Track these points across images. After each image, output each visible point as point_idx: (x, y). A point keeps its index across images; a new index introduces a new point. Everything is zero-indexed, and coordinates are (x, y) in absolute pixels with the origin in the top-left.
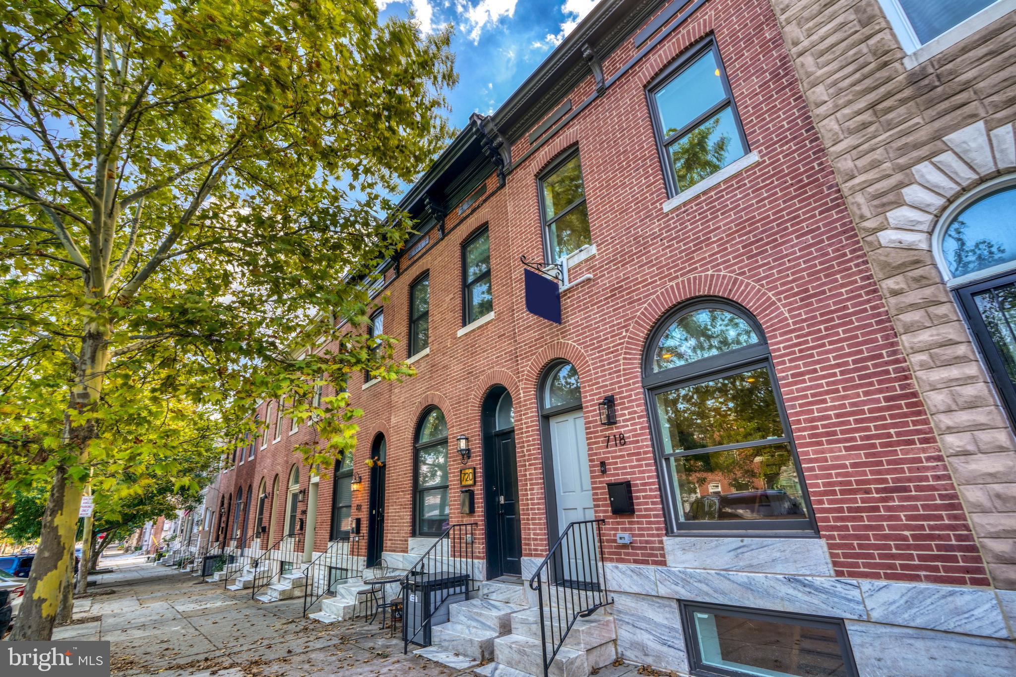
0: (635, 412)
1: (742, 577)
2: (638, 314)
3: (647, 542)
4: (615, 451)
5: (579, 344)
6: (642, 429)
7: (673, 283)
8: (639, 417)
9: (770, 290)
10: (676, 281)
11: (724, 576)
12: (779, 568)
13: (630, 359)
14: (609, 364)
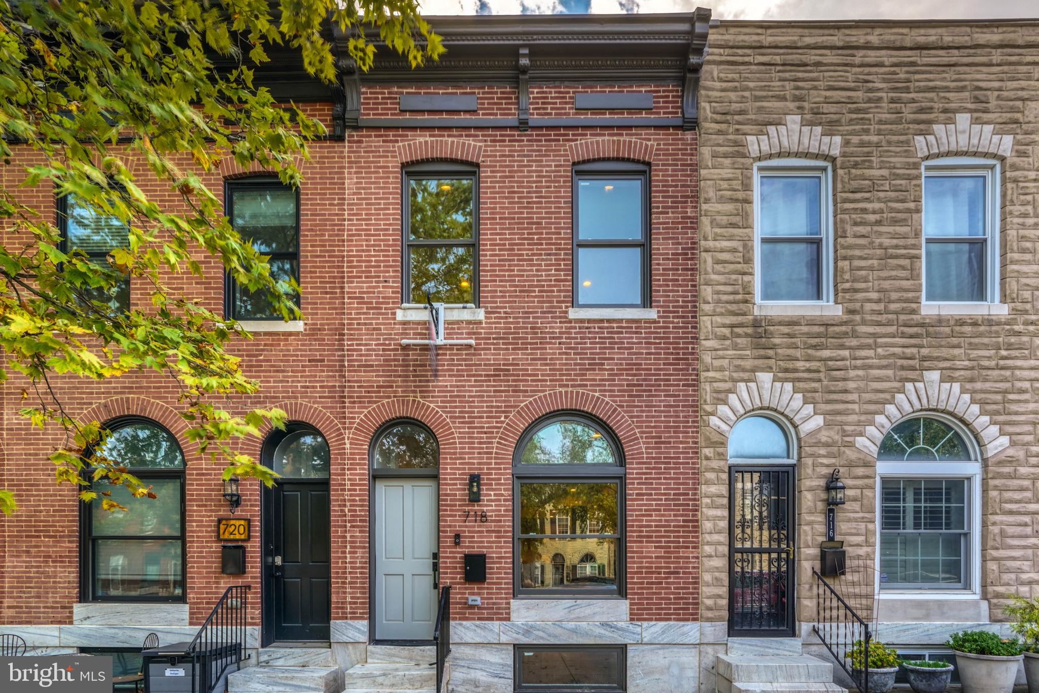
0: (502, 495)
1: (572, 625)
2: (522, 405)
3: (494, 604)
4: (474, 527)
5: (445, 412)
6: (506, 511)
7: (563, 390)
8: (505, 500)
9: (638, 427)
10: (566, 389)
11: (559, 625)
12: (597, 618)
13: (505, 445)
14: (480, 443)
